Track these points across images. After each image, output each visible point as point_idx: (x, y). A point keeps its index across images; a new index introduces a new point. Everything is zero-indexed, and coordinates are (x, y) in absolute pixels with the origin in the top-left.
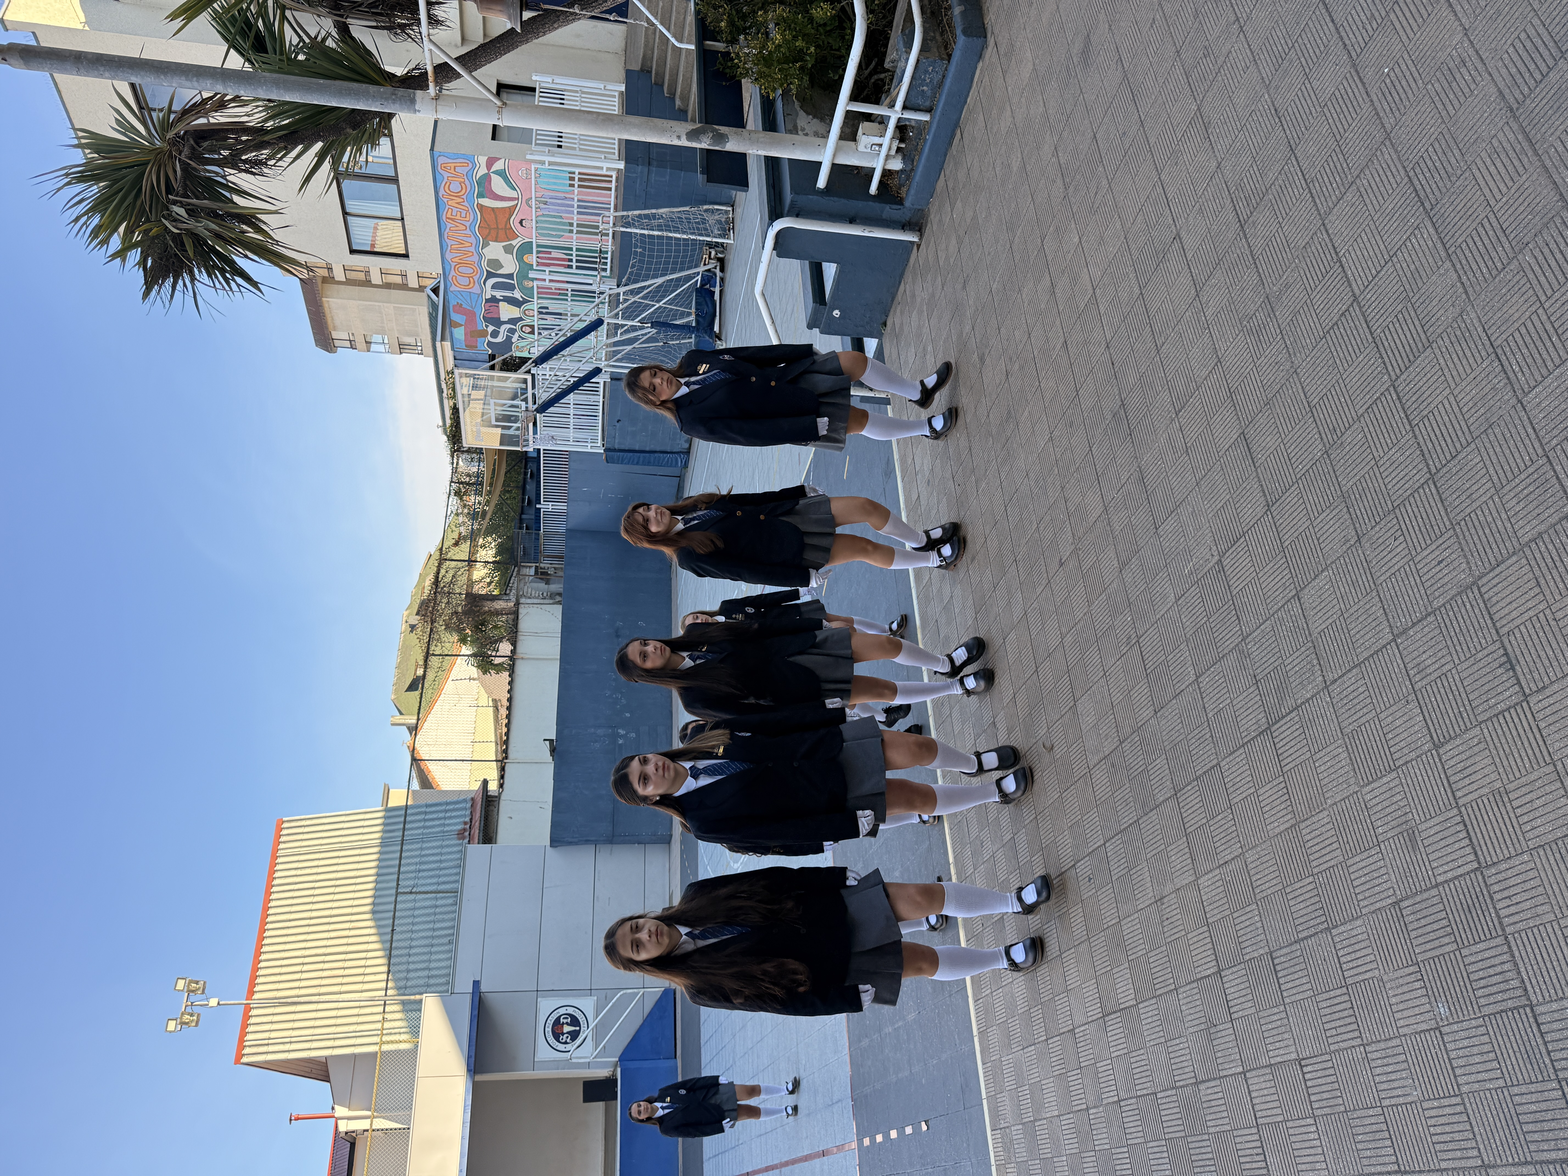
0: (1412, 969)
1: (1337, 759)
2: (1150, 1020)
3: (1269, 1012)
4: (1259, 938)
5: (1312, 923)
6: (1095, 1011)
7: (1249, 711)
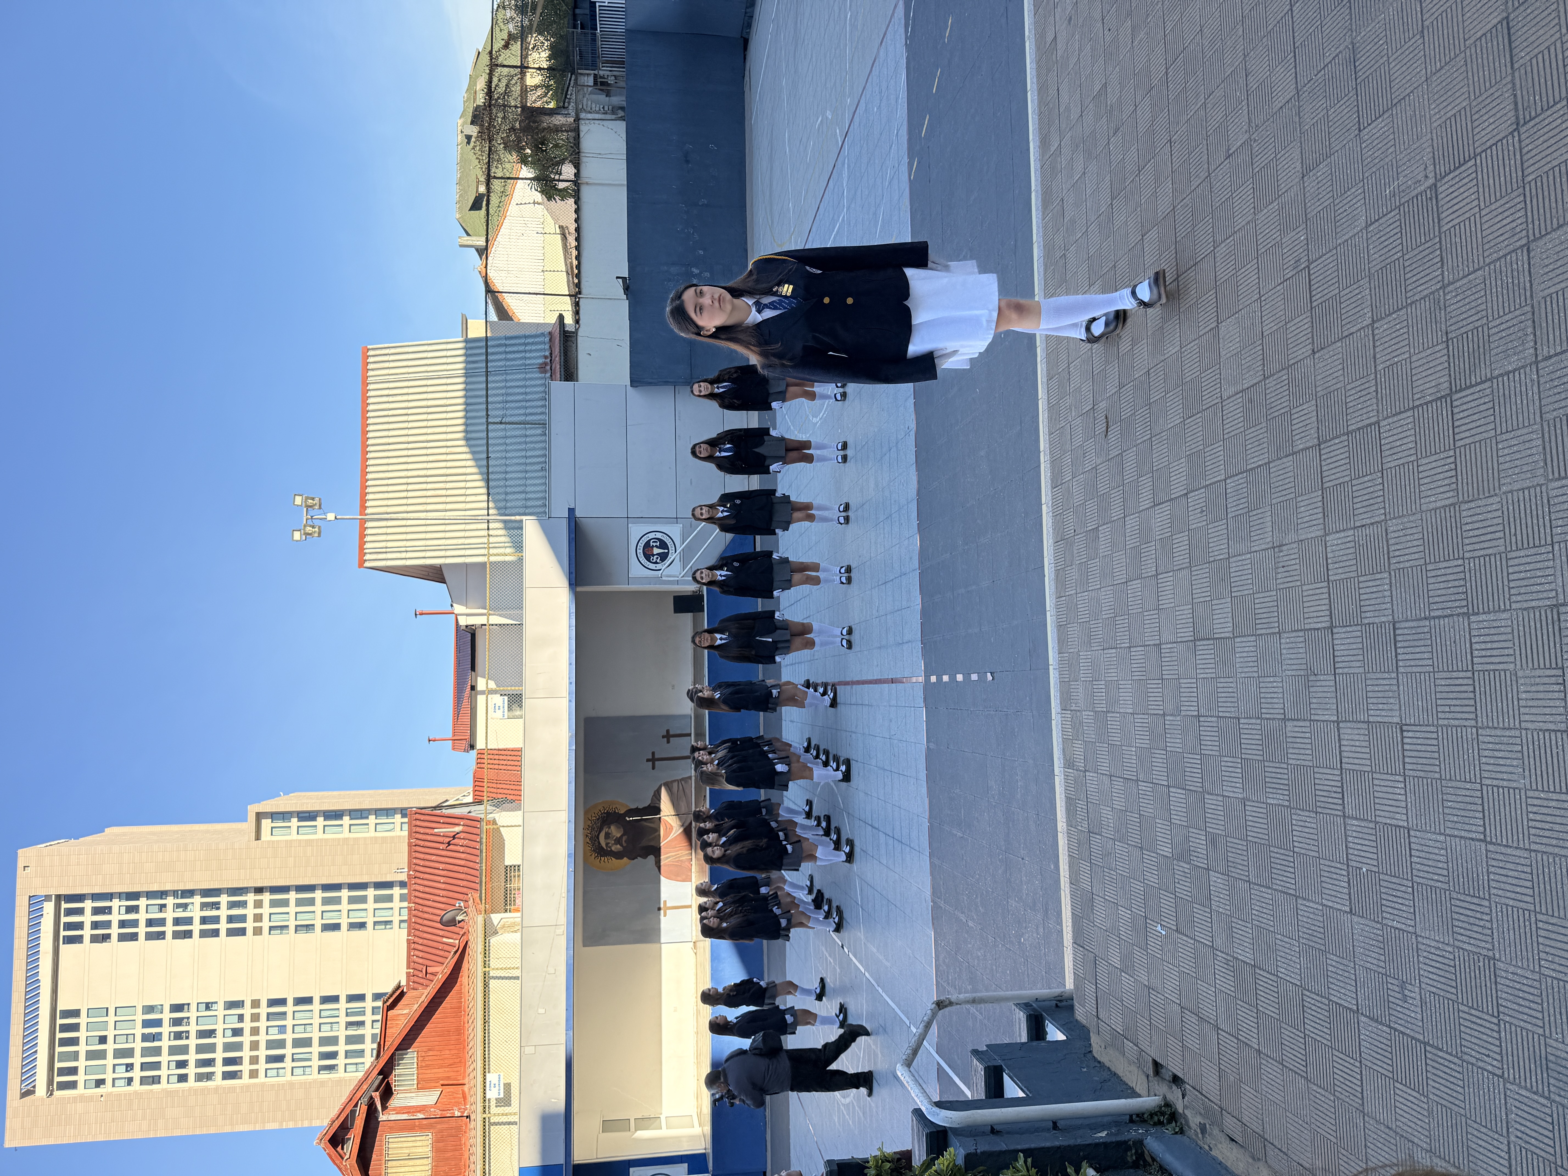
0: (1553, 672)
1: (1527, 445)
2: (1245, 654)
3: (1379, 676)
4: (1384, 606)
5: (1450, 604)
6: (1188, 634)
7: (1429, 372)
